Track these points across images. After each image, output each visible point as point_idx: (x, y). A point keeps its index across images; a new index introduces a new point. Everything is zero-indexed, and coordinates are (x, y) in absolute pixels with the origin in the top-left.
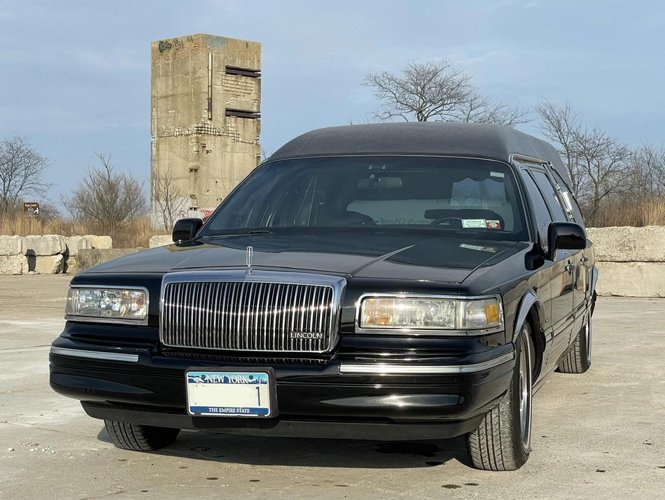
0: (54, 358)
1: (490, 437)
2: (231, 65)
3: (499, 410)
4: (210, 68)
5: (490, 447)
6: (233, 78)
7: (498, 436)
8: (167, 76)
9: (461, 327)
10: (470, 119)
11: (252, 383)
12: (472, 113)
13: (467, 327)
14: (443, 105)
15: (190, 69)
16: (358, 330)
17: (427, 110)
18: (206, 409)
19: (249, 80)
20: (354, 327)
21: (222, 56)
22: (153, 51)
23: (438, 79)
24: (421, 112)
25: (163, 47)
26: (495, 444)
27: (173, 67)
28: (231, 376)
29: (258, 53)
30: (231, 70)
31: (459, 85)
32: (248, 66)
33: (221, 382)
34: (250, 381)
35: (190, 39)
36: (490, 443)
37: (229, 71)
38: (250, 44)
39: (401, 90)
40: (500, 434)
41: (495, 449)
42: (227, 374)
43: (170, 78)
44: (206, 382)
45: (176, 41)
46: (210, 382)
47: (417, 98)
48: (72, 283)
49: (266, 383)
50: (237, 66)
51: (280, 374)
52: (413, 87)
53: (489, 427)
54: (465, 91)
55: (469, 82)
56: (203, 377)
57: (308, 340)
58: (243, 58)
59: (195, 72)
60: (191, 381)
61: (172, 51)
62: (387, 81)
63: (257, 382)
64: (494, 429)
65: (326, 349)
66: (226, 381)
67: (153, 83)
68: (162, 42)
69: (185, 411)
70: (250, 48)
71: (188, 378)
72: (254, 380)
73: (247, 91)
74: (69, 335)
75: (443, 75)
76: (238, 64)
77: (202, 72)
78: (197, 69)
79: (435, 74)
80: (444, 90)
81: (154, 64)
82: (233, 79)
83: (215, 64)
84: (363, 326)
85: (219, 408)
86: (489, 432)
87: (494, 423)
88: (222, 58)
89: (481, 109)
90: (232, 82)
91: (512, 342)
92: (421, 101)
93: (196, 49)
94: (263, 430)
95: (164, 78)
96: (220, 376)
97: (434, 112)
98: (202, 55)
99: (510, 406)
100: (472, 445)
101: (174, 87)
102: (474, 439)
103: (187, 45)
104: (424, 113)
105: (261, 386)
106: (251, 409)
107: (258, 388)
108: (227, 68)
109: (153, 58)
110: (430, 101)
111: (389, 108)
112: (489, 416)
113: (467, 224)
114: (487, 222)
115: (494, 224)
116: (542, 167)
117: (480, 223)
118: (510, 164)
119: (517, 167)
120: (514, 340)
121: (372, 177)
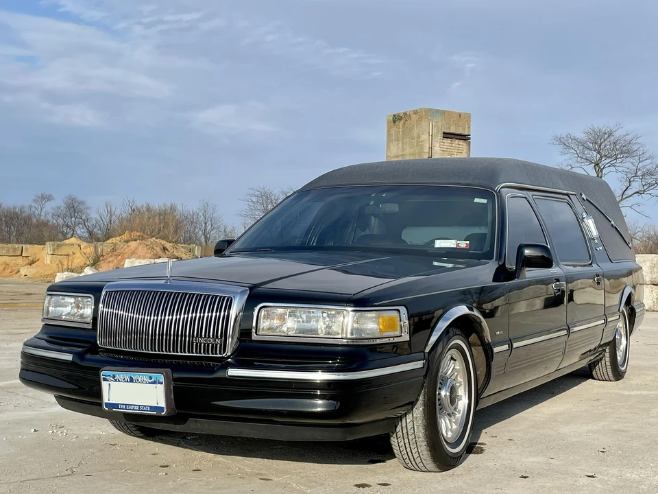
0: (25, 356)
1: (406, 441)
2: (447, 131)
3: (413, 415)
4: (431, 134)
5: (408, 450)
6: (449, 140)
7: (414, 440)
8: (398, 140)
9: (349, 336)
10: (640, 170)
11: (151, 383)
12: (641, 165)
13: (354, 336)
14: (616, 159)
15: (416, 135)
16: (254, 337)
17: (603, 162)
18: (116, 405)
19: (461, 142)
20: (250, 334)
21: (440, 125)
22: (388, 122)
23: (612, 138)
24: (598, 164)
25: (396, 119)
26: (412, 447)
27: (403, 133)
28: (135, 376)
29: (468, 121)
30: (447, 135)
31: (630, 143)
32: (460, 131)
33: (127, 381)
34: (150, 381)
35: (416, 112)
36: (407, 445)
37: (445, 135)
38: (463, 115)
39: (581, 148)
40: (415, 438)
41: (413, 452)
42: (132, 374)
43: (401, 142)
44: (116, 381)
45: (405, 114)
46: (119, 381)
47: (595, 153)
48: (48, 291)
49: (162, 383)
50: (452, 132)
51: (176, 375)
52: (591, 145)
53: (405, 431)
54: (635, 147)
55: (639, 140)
56: (114, 377)
57: (208, 345)
58: (457, 126)
59: (419, 137)
60: (105, 380)
61: (402, 122)
62: (570, 141)
63: (154, 383)
64: (410, 434)
65: (224, 353)
66: (131, 380)
67: (388, 146)
68: (395, 115)
69: (100, 405)
70: (463, 118)
71: (102, 377)
72: (153, 380)
73: (459, 151)
74: (45, 337)
75: (617, 135)
76: (452, 130)
77: (425, 137)
78: (421, 135)
79: (610, 135)
80: (618, 147)
81: (388, 131)
82: (449, 142)
83: (435, 131)
84: (261, 332)
85: (126, 405)
86: (405, 435)
87: (409, 427)
88: (440, 126)
89: (649, 161)
90: (448, 144)
91: (423, 352)
92: (599, 156)
93: (420, 120)
94: (177, 426)
95: (396, 143)
96: (127, 375)
97: (609, 165)
98: (424, 124)
99: (424, 412)
100: (393, 446)
101: (403, 150)
102: (393, 440)
103: (413, 116)
104: (600, 165)
105: (158, 386)
106: (151, 407)
107: (156, 388)
108: (444, 133)
109: (388, 127)
110: (605, 156)
111: (570, 162)
112: (404, 421)
113: (439, 244)
114: (458, 242)
115: (463, 244)
116: (566, 197)
117: (451, 244)
118: (496, 192)
119: (504, 194)
120: (427, 350)
121: (372, 203)
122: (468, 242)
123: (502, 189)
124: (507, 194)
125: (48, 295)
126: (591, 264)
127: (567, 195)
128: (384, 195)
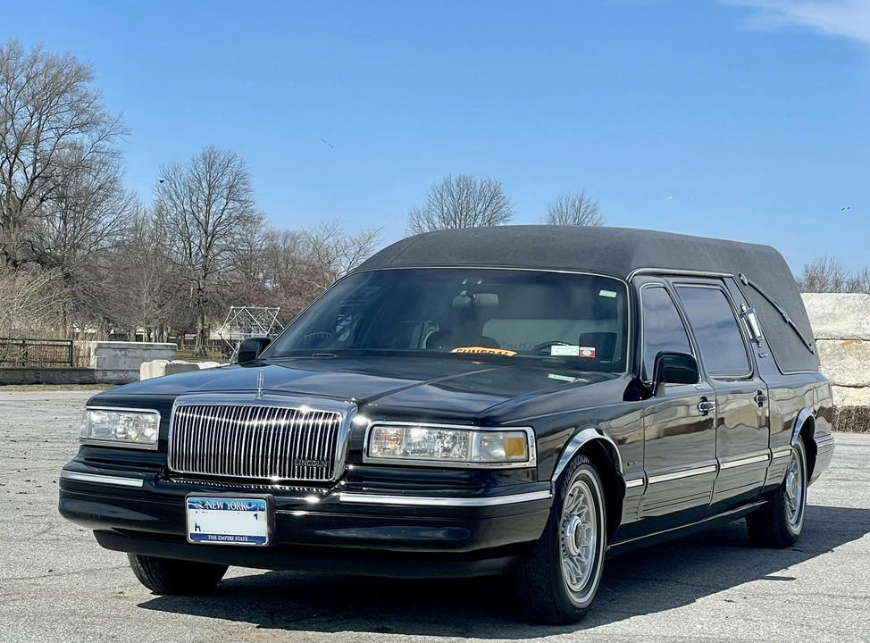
0: (64, 482)
11: (250, 510)
13: (479, 459)
16: (366, 459)
18: (205, 536)
20: (361, 455)
28: (230, 502)
33: (220, 509)
34: (249, 508)
42: (226, 501)
44: (205, 508)
46: (210, 508)
48: (87, 405)
49: (264, 510)
56: (203, 504)
57: (313, 468)
60: (191, 507)
63: (255, 509)
65: (331, 477)
66: (225, 507)
69: (185, 538)
71: (188, 504)
72: (252, 506)
74: (82, 460)
84: (374, 455)
85: (218, 535)
91: (550, 480)
96: (219, 502)
105: (259, 513)
106: (249, 537)
107: (256, 515)
113: (557, 351)
114: (581, 348)
115: (588, 352)
116: (720, 282)
117: (572, 351)
118: (627, 282)
119: (637, 285)
120: (554, 479)
121: (464, 293)
122: (594, 349)
123: (636, 277)
124: (642, 284)
125: (88, 409)
126: (751, 377)
127: (721, 278)
128: (479, 283)
